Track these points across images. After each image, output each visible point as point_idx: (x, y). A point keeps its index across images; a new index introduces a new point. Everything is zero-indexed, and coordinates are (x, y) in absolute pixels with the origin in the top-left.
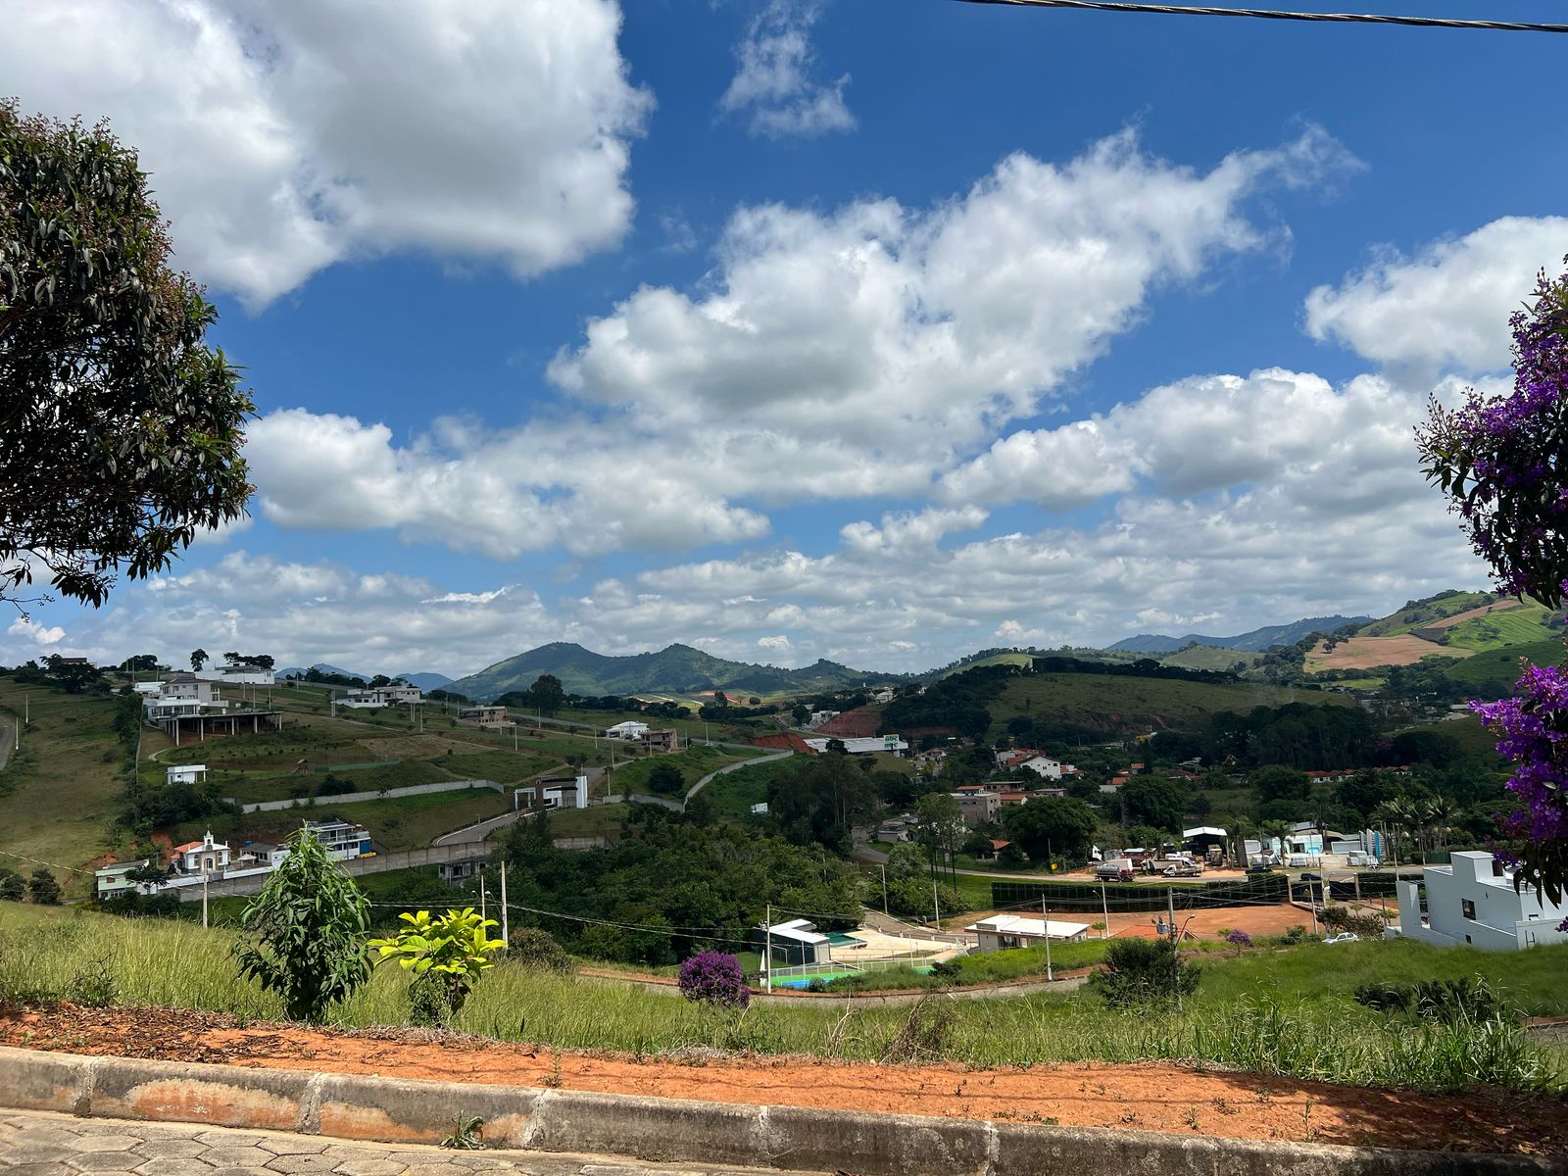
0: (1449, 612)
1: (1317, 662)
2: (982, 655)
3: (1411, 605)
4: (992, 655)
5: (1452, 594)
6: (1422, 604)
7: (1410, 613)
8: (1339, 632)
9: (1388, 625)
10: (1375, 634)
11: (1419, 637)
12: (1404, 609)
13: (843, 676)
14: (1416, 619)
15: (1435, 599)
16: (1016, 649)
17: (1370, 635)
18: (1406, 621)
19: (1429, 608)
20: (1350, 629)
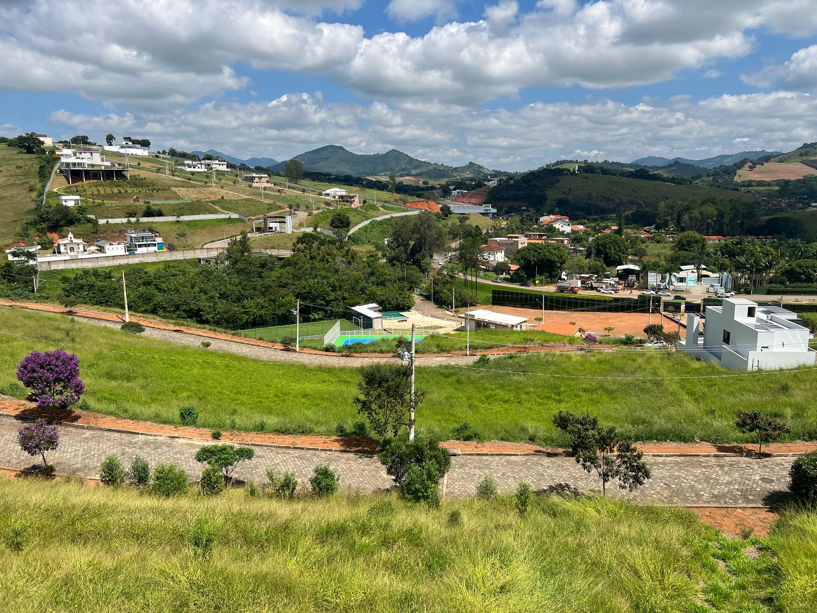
1: (744, 175)
2: (558, 163)
3: (805, 146)
4: (563, 163)
6: (812, 145)
7: (804, 150)
8: (760, 159)
9: (790, 157)
10: (781, 161)
11: (806, 164)
12: (801, 148)
13: (482, 172)
14: (806, 154)
17: (778, 162)
18: (801, 155)
19: (815, 148)
20: (767, 158)
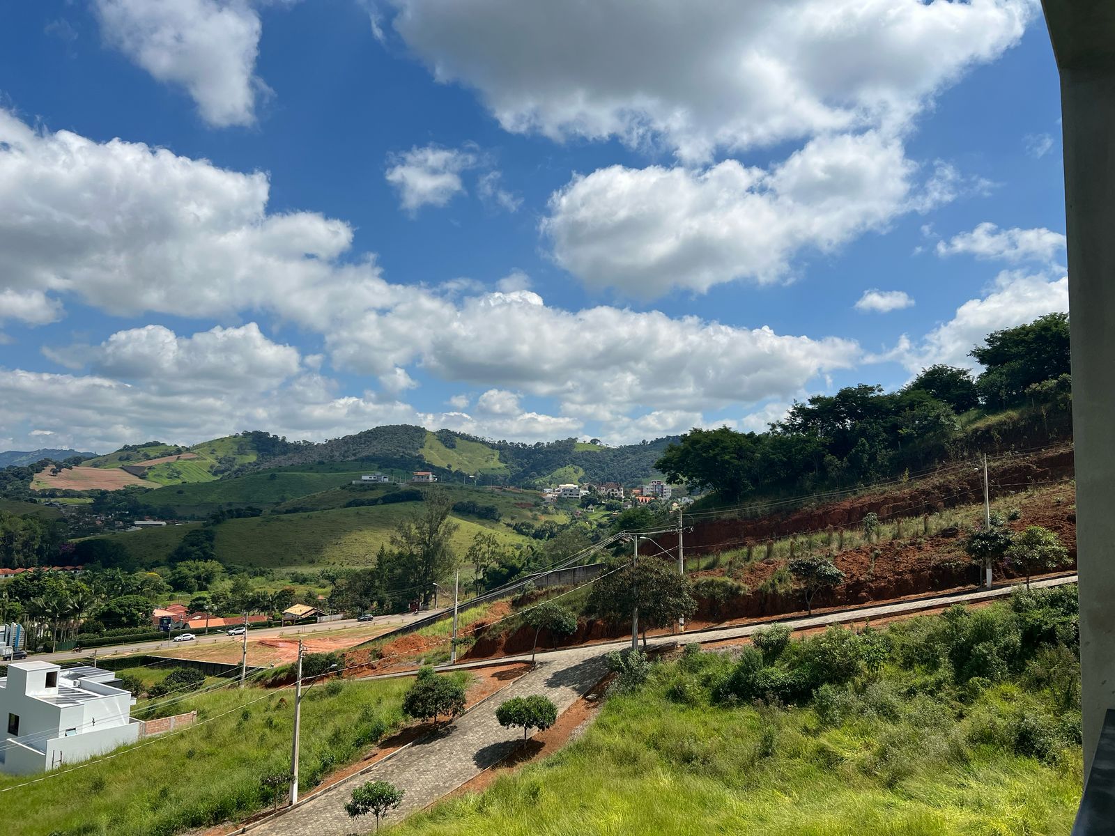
0: (152, 456)
1: (44, 481)
3: (126, 448)
5: (156, 444)
6: (135, 448)
7: (125, 454)
8: (68, 461)
9: (107, 460)
10: (95, 466)
11: (127, 471)
12: (120, 450)
14: (128, 459)
15: (144, 446)
17: (91, 466)
18: (120, 459)
19: (138, 452)
20: (77, 460)
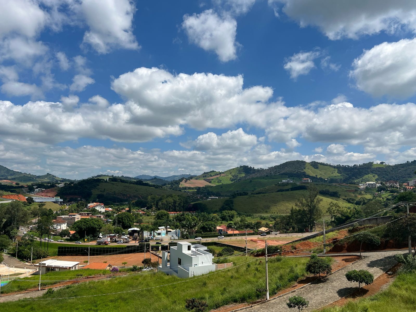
0: (212, 175)
1: (183, 184)
2: (98, 176)
3: (205, 173)
4: (101, 176)
5: (213, 171)
6: (207, 173)
7: (204, 175)
8: (188, 178)
9: (200, 177)
10: (196, 179)
11: (206, 181)
12: (203, 174)
14: (205, 176)
15: (210, 172)
16: (108, 175)
17: (195, 179)
18: (203, 177)
19: (208, 174)
20: (191, 177)
